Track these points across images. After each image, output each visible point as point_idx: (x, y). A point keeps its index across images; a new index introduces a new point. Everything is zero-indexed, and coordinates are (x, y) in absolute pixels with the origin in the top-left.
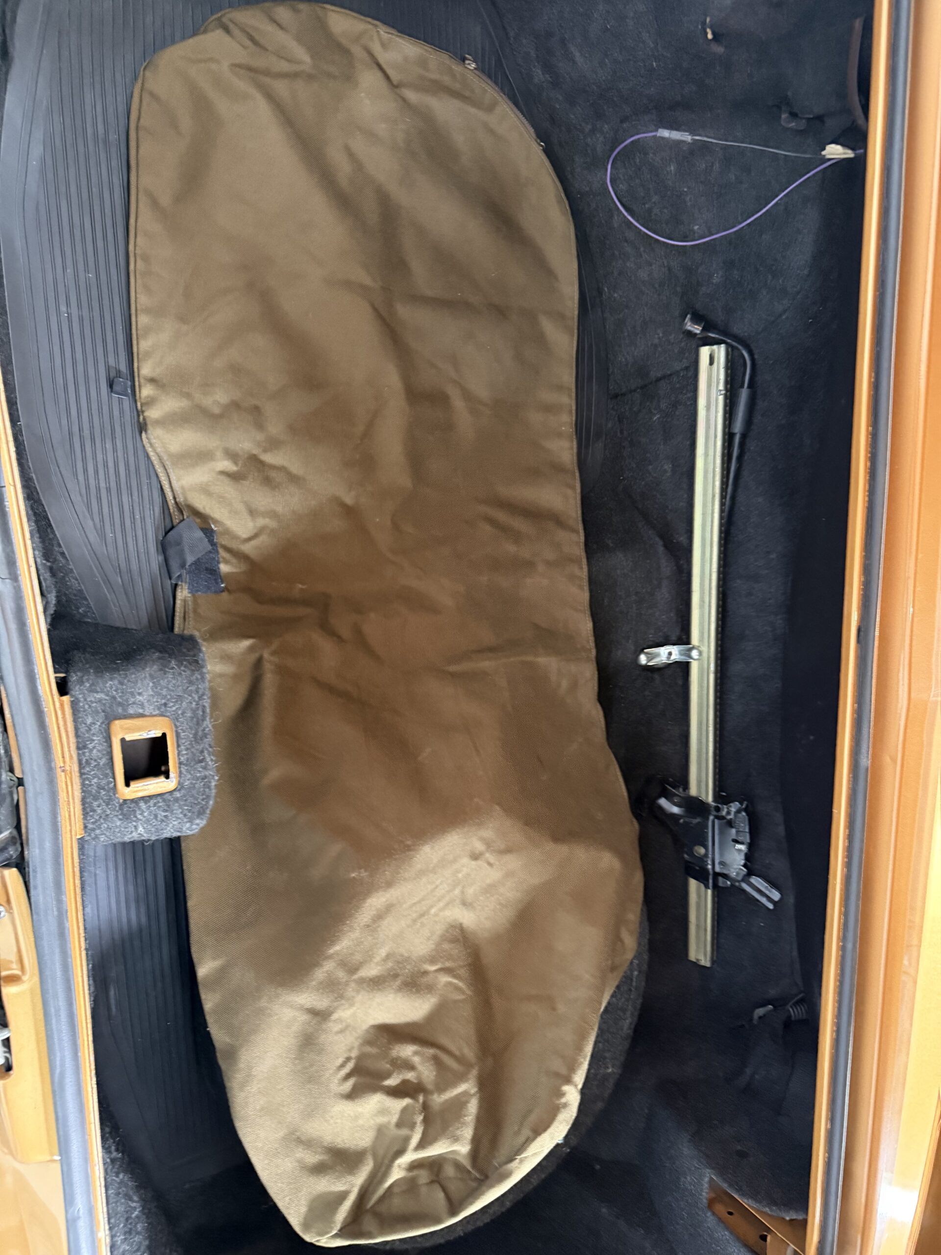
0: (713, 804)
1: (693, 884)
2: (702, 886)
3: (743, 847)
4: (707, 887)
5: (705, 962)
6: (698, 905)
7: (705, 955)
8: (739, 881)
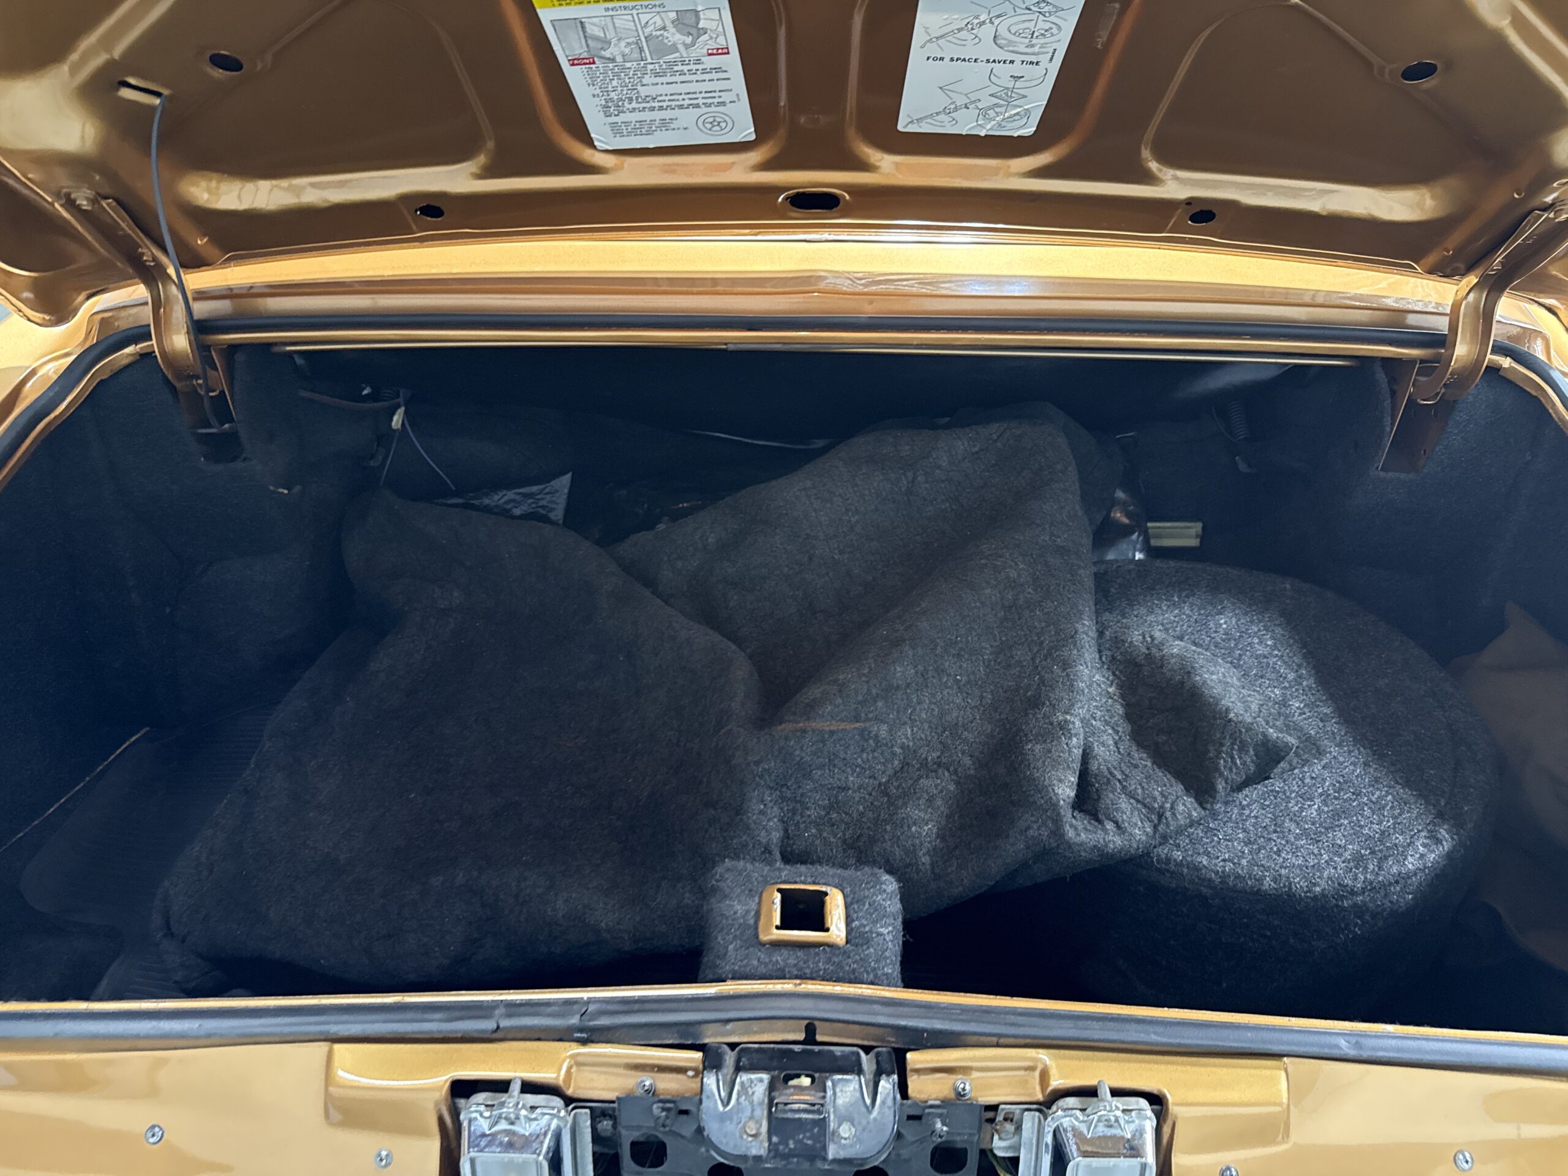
5: (1197, 527)
7: (1189, 528)
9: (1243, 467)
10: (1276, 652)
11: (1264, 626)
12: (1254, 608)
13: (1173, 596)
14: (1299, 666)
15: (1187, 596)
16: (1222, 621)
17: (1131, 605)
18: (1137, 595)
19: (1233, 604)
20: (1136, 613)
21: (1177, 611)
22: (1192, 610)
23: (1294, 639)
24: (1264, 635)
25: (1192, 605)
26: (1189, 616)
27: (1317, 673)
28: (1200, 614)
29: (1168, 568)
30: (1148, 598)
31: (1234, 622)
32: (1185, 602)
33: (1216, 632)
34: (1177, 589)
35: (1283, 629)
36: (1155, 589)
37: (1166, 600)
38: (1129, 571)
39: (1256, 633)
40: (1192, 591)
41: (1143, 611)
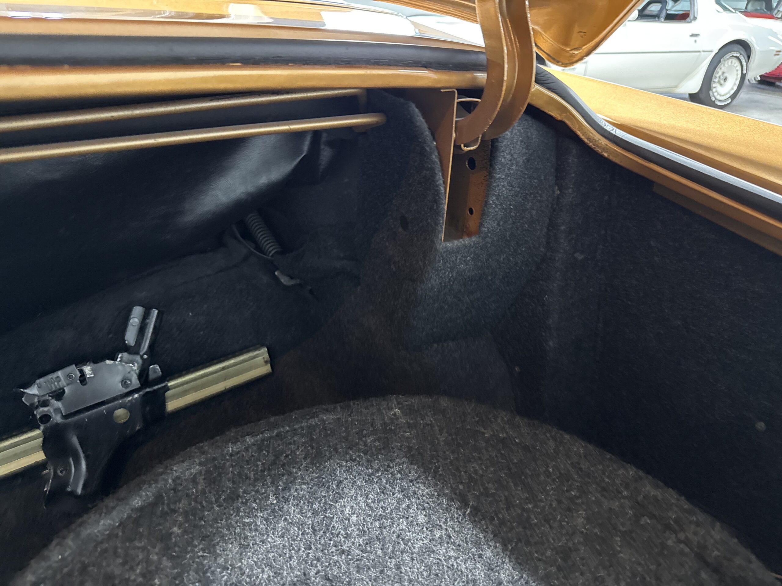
0: (42, 428)
1: (172, 406)
2: (168, 393)
3: (88, 370)
4: (167, 389)
5: (263, 353)
6: (196, 389)
7: (254, 357)
8: (142, 357)
9: (284, 280)
10: (438, 534)
11: (402, 490)
12: (376, 465)
13: (267, 498)
14: (477, 544)
15: (286, 488)
16: (347, 511)
17: (210, 548)
18: (216, 521)
19: (349, 470)
20: (221, 561)
21: (282, 524)
22: (301, 513)
23: (445, 495)
24: (408, 507)
25: (298, 498)
26: (301, 525)
27: (504, 545)
28: (315, 513)
29: (247, 449)
30: (234, 519)
31: (363, 505)
32: (287, 500)
33: (347, 536)
34: (269, 480)
35: (424, 483)
36: (238, 496)
37: (261, 508)
38: (194, 480)
39: (397, 509)
40: (290, 473)
41: (233, 548)
